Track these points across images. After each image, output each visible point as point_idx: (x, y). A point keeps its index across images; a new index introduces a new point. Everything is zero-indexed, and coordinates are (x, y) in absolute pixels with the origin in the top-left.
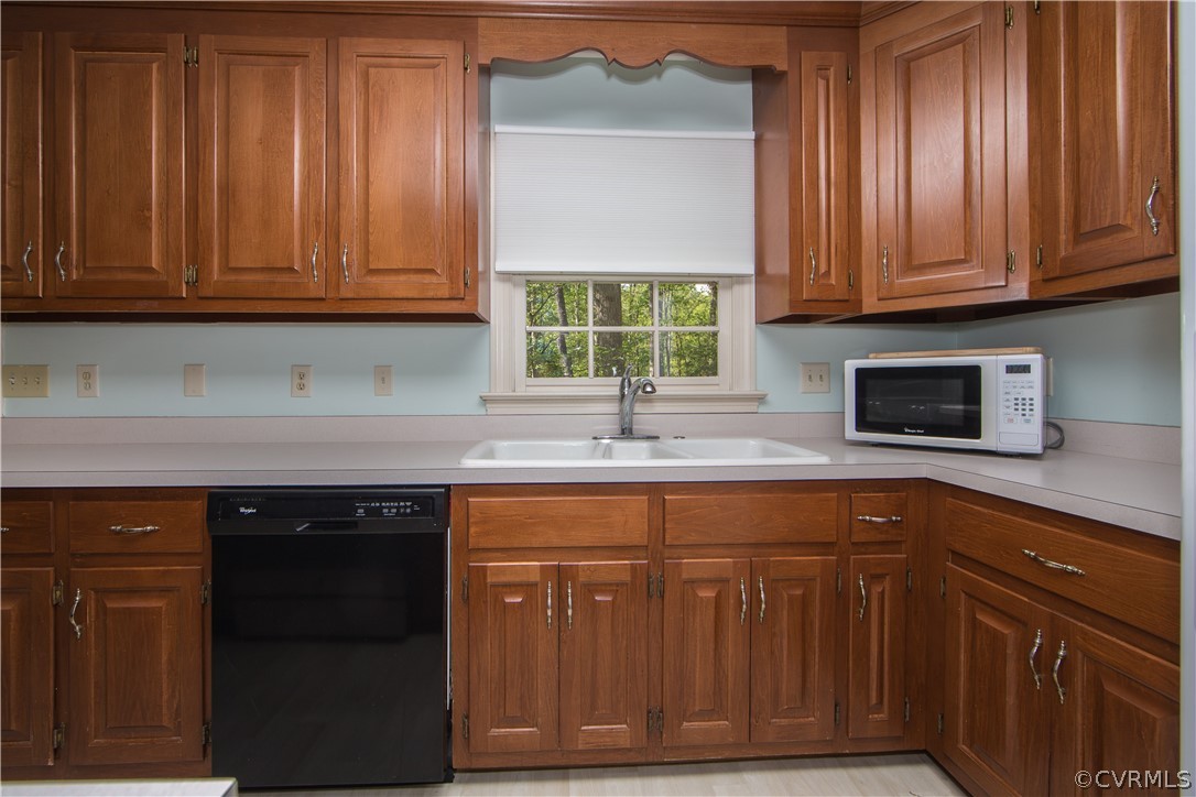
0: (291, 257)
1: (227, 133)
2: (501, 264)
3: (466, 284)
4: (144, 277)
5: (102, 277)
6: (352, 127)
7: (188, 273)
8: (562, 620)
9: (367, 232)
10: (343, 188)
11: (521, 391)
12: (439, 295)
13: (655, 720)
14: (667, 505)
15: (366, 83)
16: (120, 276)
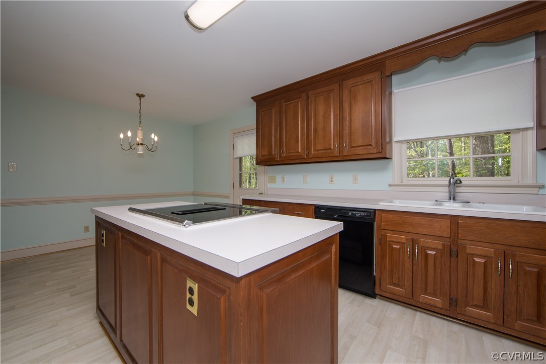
0: (330, 145)
1: (315, 115)
2: (396, 138)
3: (382, 148)
4: (297, 154)
5: (289, 155)
6: (346, 106)
7: (307, 152)
8: (414, 257)
9: (351, 136)
10: (344, 124)
11: (405, 182)
12: (373, 152)
13: (453, 302)
14: (459, 224)
15: (350, 93)
16: (292, 154)
